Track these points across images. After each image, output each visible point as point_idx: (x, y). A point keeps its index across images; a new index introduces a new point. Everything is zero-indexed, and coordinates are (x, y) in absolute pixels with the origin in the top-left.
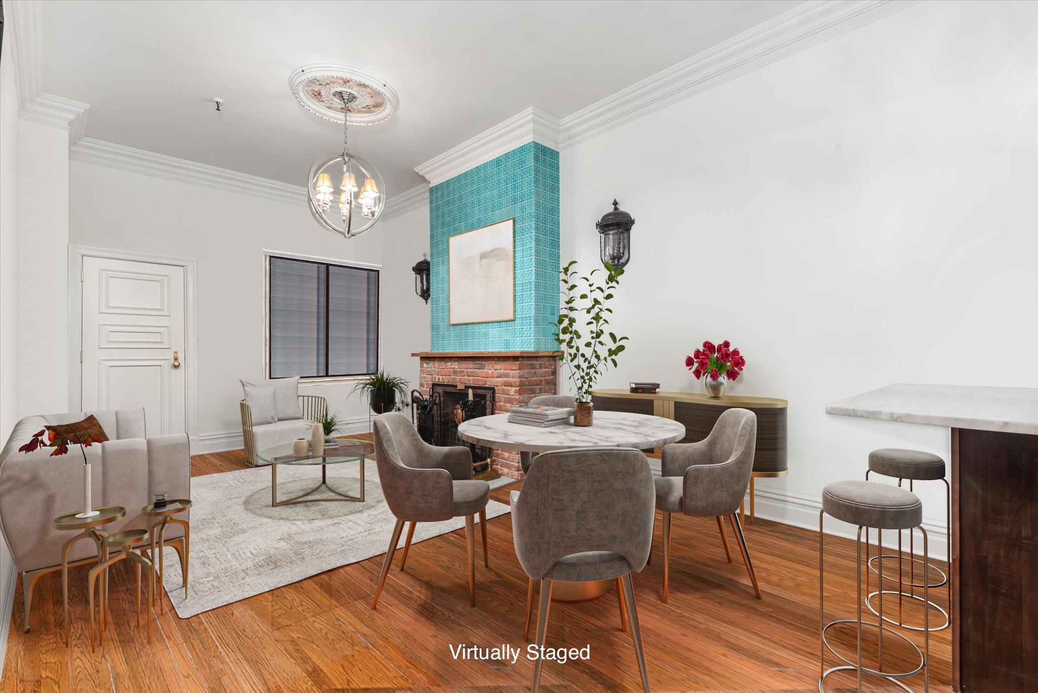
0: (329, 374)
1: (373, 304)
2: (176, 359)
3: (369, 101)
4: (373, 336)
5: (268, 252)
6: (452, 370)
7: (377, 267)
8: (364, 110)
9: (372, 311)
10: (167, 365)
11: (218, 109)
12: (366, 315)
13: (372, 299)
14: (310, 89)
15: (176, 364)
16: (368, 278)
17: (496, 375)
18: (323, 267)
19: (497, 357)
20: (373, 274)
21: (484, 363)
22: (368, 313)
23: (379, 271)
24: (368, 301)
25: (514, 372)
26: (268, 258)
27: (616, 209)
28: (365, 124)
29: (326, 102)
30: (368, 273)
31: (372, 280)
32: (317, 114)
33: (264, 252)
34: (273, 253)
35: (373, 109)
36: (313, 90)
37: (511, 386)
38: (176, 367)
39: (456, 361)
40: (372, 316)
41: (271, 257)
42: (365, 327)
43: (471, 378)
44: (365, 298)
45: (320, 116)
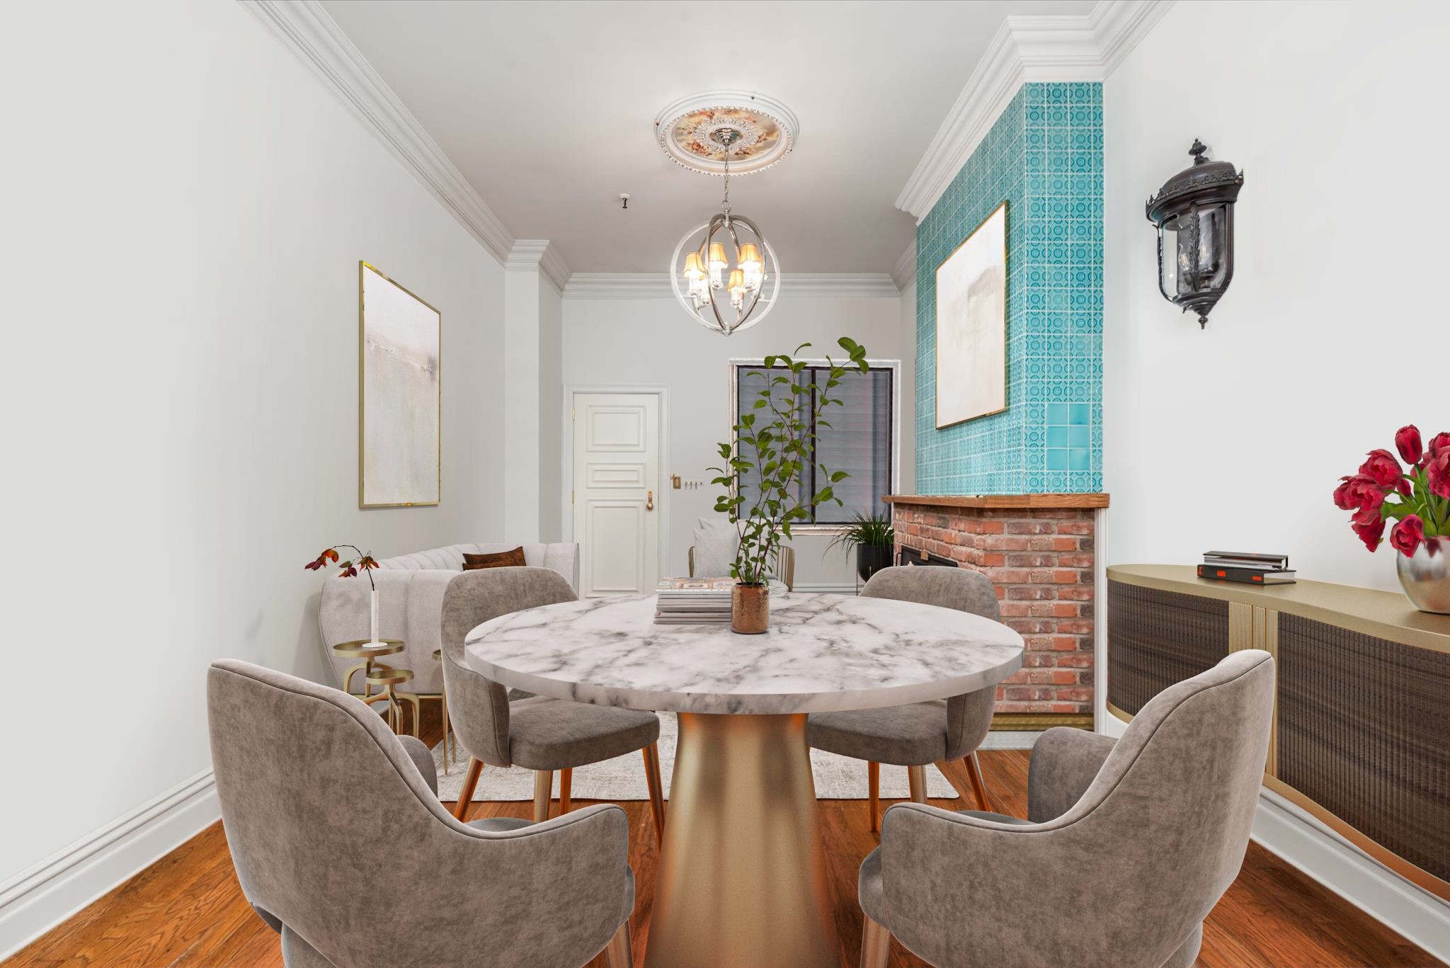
0: (817, 520)
1: (882, 420)
2: (650, 500)
3: (758, 131)
4: (882, 467)
5: (737, 362)
6: (919, 526)
7: (888, 364)
8: (760, 145)
9: (882, 429)
10: (642, 506)
11: (625, 207)
12: (870, 437)
13: (882, 412)
14: (684, 143)
15: (650, 505)
16: (875, 380)
17: (958, 541)
18: (807, 373)
19: (962, 508)
20: (882, 375)
21: (947, 516)
22: (875, 433)
23: (891, 370)
24: (875, 416)
25: (979, 537)
26: (735, 369)
27: (1199, 161)
28: (771, 165)
29: (713, 153)
30: (875, 374)
31: (881, 384)
32: (712, 174)
33: (731, 362)
34: (741, 362)
35: (770, 139)
36: (689, 144)
37: (974, 563)
38: (650, 509)
39: (922, 511)
40: (881, 437)
41: (739, 367)
42: (870, 454)
43: (936, 542)
44: (870, 411)
45: (716, 174)
